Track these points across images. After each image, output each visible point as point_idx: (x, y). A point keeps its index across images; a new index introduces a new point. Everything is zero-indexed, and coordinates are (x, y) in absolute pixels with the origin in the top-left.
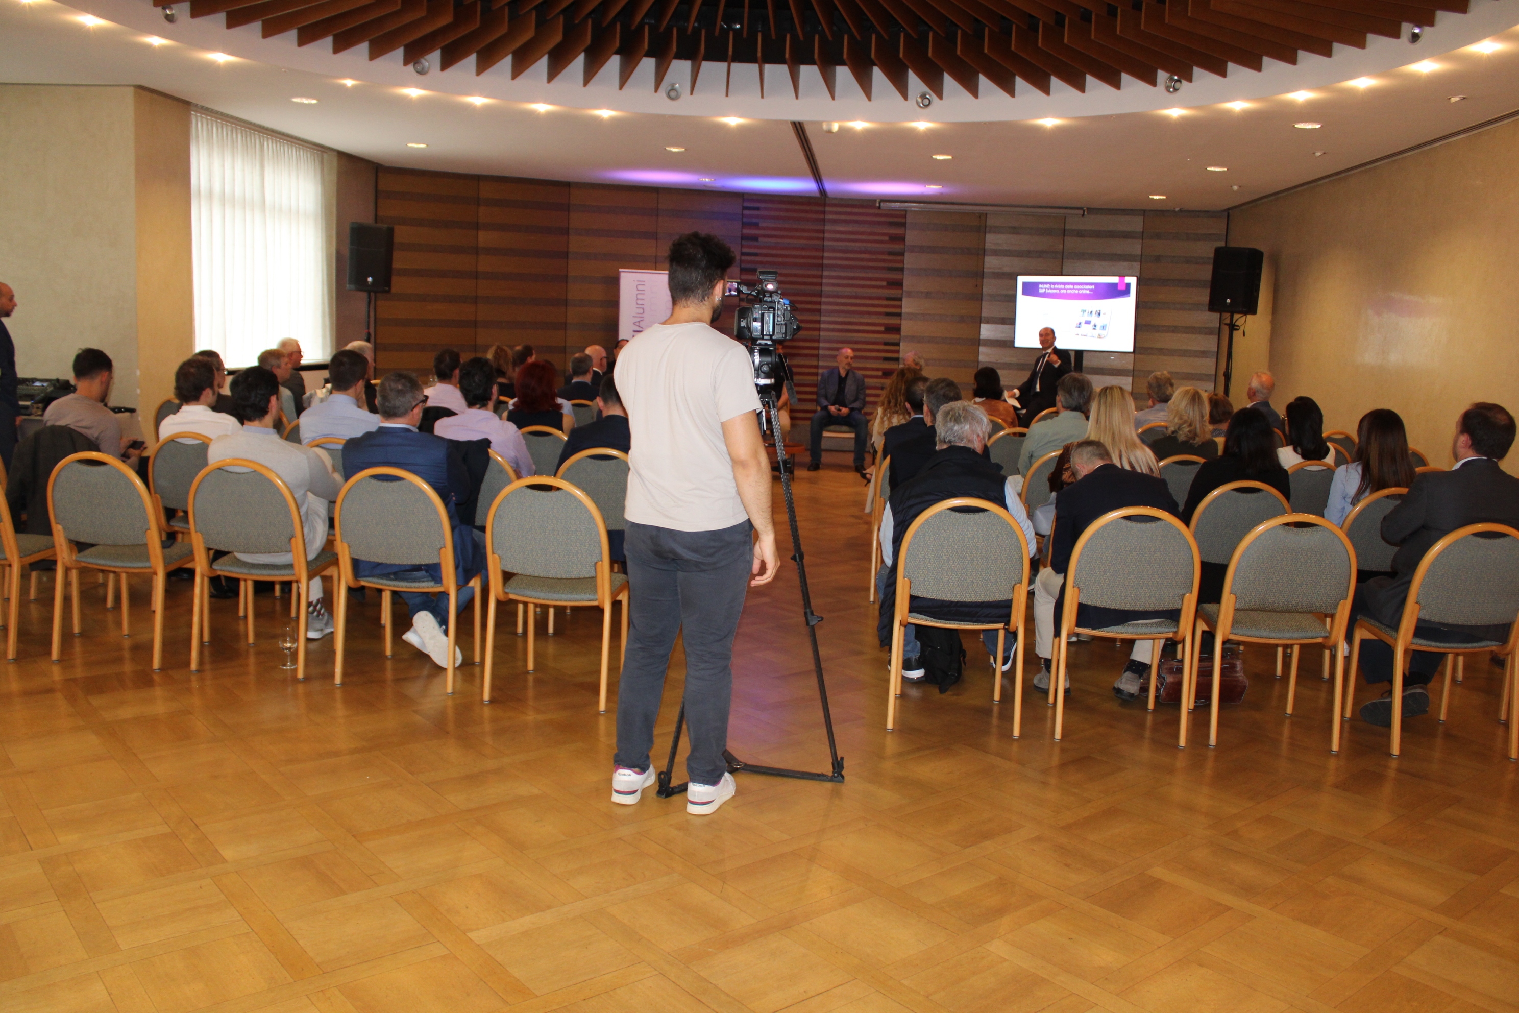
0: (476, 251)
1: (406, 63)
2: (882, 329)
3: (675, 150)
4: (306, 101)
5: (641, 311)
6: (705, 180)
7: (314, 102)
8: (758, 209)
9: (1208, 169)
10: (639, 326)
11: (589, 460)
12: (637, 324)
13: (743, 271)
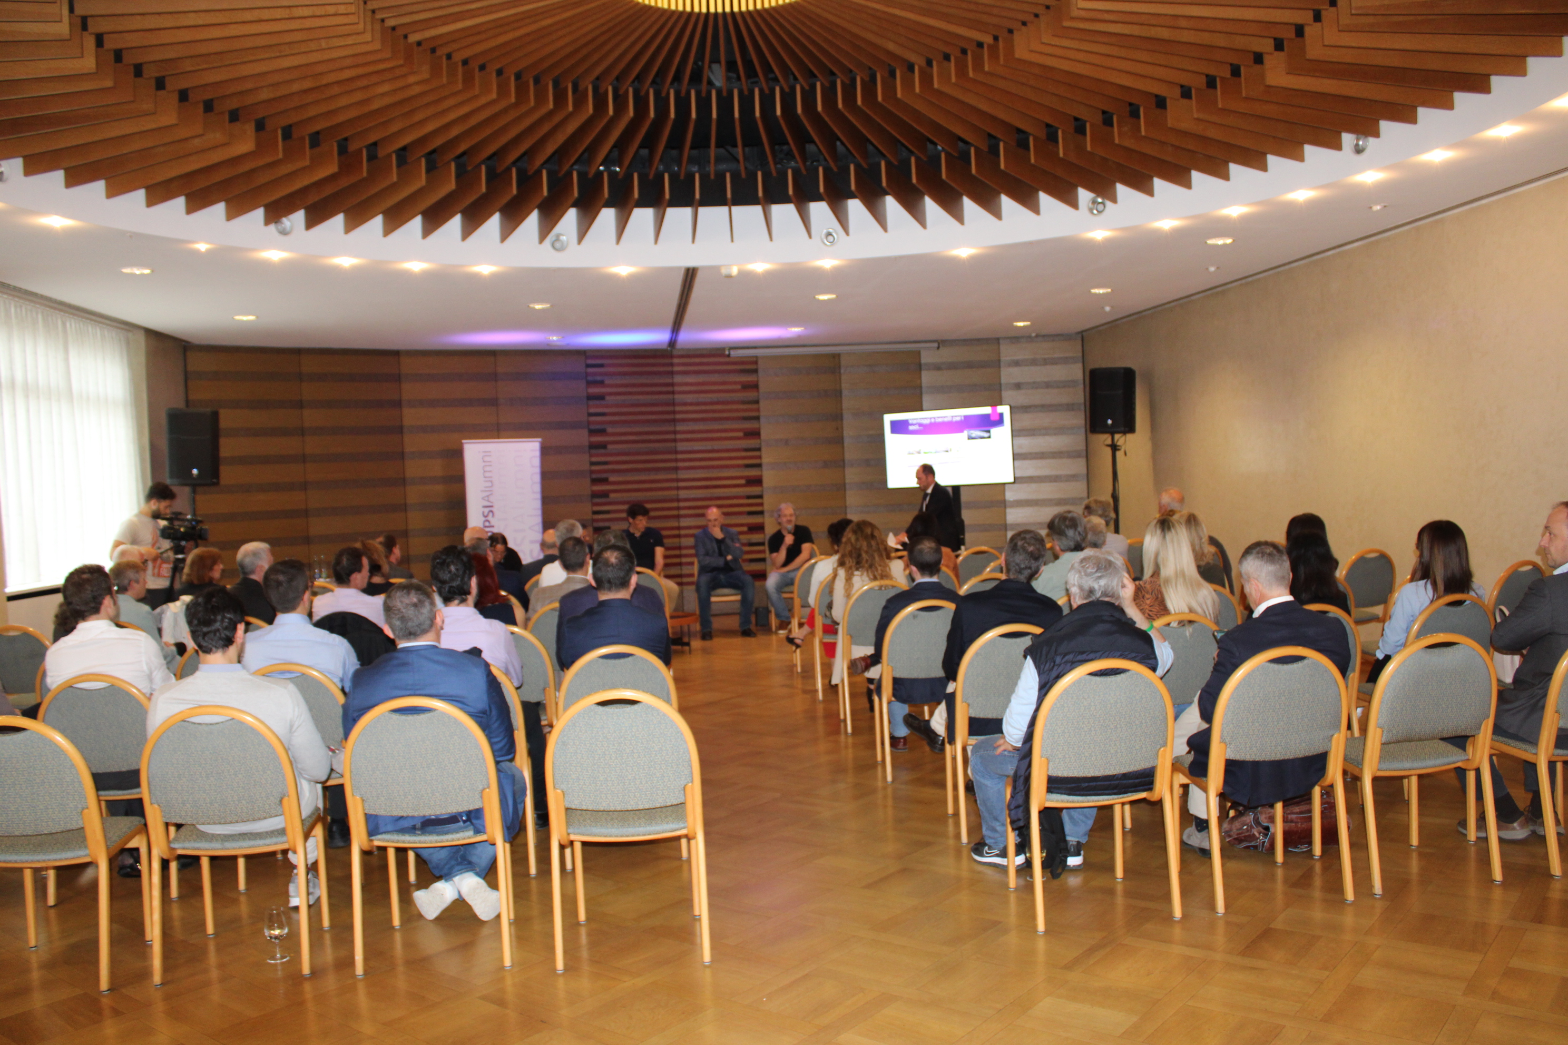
0: (302, 432)
1: (267, 222)
2: (743, 482)
3: (538, 307)
4: (138, 271)
5: (490, 484)
6: (555, 339)
7: (147, 272)
8: (601, 366)
9: (1093, 291)
10: (488, 501)
11: (601, 660)
12: (486, 498)
13: (592, 432)
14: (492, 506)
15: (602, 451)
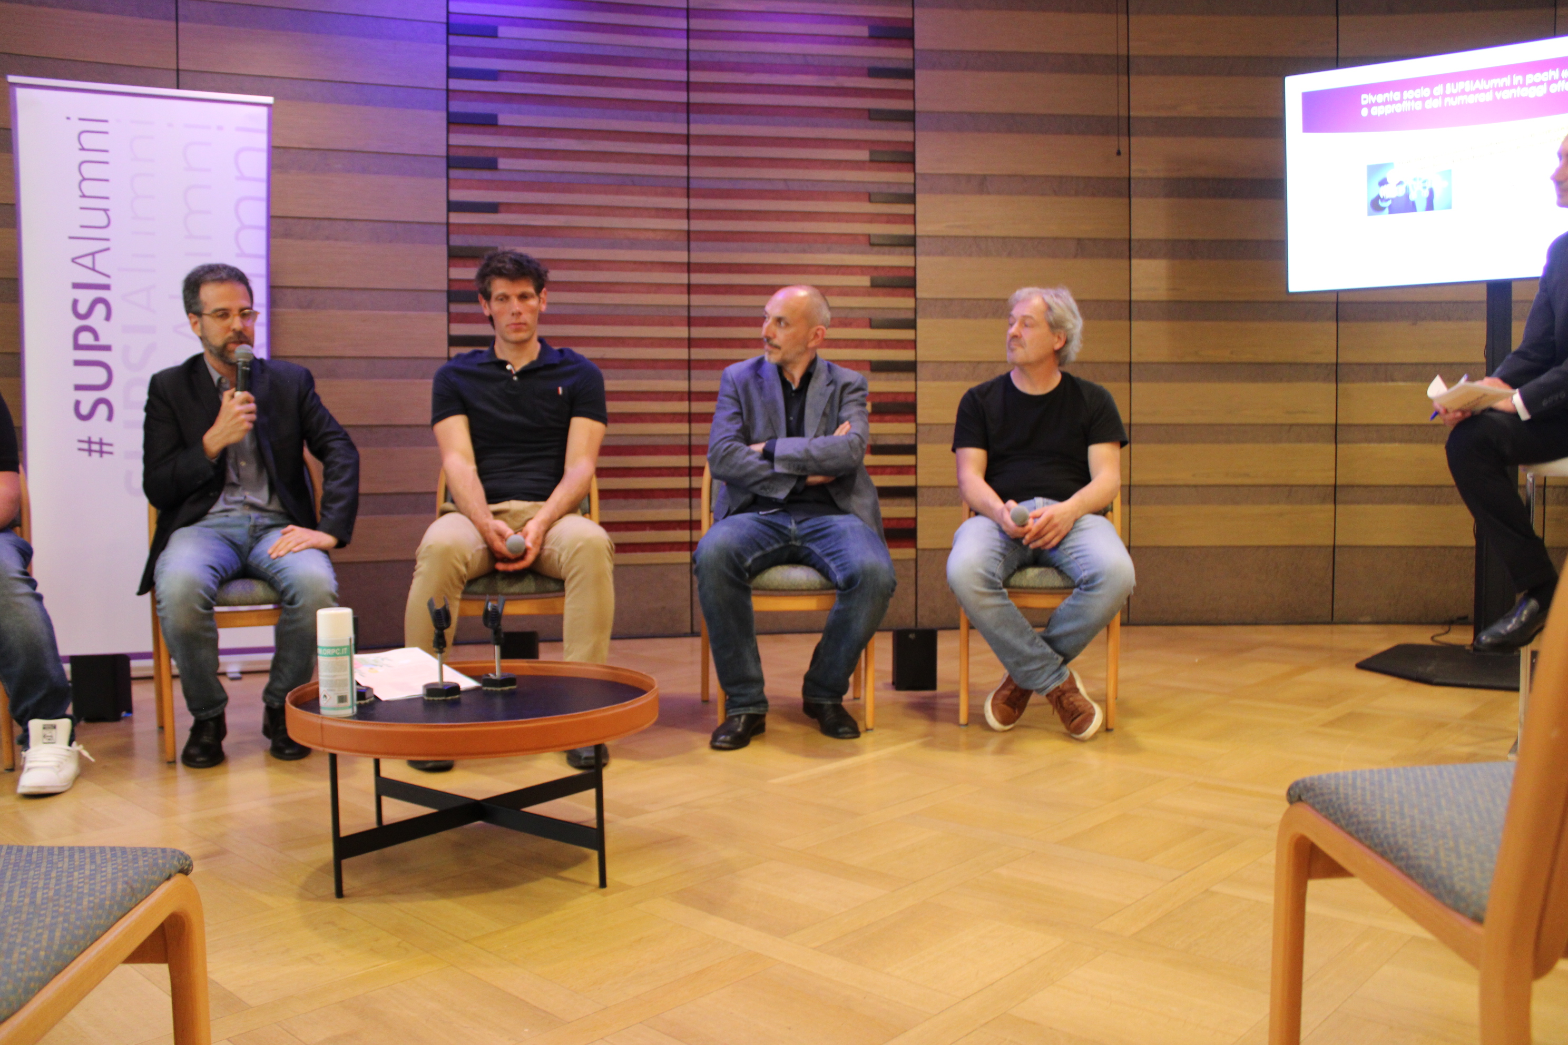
10: (93, 269)
12: (88, 261)
13: (455, 121)
14: (106, 287)
15: (486, 175)
